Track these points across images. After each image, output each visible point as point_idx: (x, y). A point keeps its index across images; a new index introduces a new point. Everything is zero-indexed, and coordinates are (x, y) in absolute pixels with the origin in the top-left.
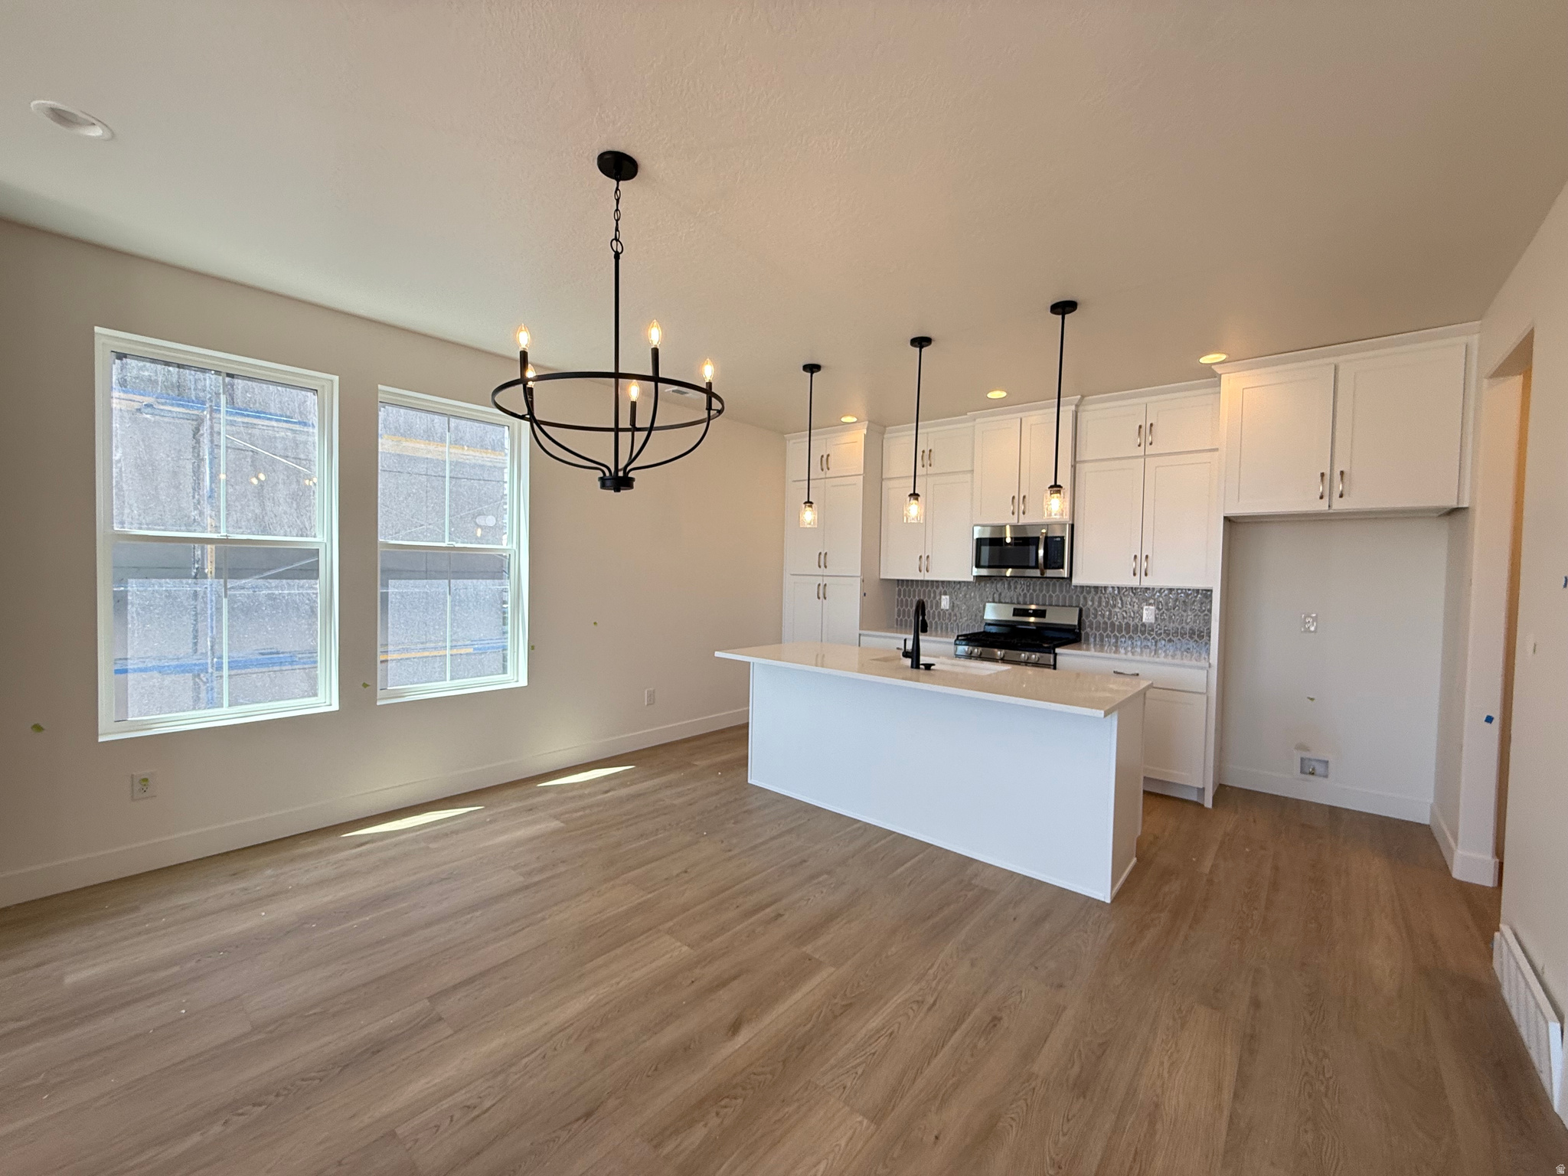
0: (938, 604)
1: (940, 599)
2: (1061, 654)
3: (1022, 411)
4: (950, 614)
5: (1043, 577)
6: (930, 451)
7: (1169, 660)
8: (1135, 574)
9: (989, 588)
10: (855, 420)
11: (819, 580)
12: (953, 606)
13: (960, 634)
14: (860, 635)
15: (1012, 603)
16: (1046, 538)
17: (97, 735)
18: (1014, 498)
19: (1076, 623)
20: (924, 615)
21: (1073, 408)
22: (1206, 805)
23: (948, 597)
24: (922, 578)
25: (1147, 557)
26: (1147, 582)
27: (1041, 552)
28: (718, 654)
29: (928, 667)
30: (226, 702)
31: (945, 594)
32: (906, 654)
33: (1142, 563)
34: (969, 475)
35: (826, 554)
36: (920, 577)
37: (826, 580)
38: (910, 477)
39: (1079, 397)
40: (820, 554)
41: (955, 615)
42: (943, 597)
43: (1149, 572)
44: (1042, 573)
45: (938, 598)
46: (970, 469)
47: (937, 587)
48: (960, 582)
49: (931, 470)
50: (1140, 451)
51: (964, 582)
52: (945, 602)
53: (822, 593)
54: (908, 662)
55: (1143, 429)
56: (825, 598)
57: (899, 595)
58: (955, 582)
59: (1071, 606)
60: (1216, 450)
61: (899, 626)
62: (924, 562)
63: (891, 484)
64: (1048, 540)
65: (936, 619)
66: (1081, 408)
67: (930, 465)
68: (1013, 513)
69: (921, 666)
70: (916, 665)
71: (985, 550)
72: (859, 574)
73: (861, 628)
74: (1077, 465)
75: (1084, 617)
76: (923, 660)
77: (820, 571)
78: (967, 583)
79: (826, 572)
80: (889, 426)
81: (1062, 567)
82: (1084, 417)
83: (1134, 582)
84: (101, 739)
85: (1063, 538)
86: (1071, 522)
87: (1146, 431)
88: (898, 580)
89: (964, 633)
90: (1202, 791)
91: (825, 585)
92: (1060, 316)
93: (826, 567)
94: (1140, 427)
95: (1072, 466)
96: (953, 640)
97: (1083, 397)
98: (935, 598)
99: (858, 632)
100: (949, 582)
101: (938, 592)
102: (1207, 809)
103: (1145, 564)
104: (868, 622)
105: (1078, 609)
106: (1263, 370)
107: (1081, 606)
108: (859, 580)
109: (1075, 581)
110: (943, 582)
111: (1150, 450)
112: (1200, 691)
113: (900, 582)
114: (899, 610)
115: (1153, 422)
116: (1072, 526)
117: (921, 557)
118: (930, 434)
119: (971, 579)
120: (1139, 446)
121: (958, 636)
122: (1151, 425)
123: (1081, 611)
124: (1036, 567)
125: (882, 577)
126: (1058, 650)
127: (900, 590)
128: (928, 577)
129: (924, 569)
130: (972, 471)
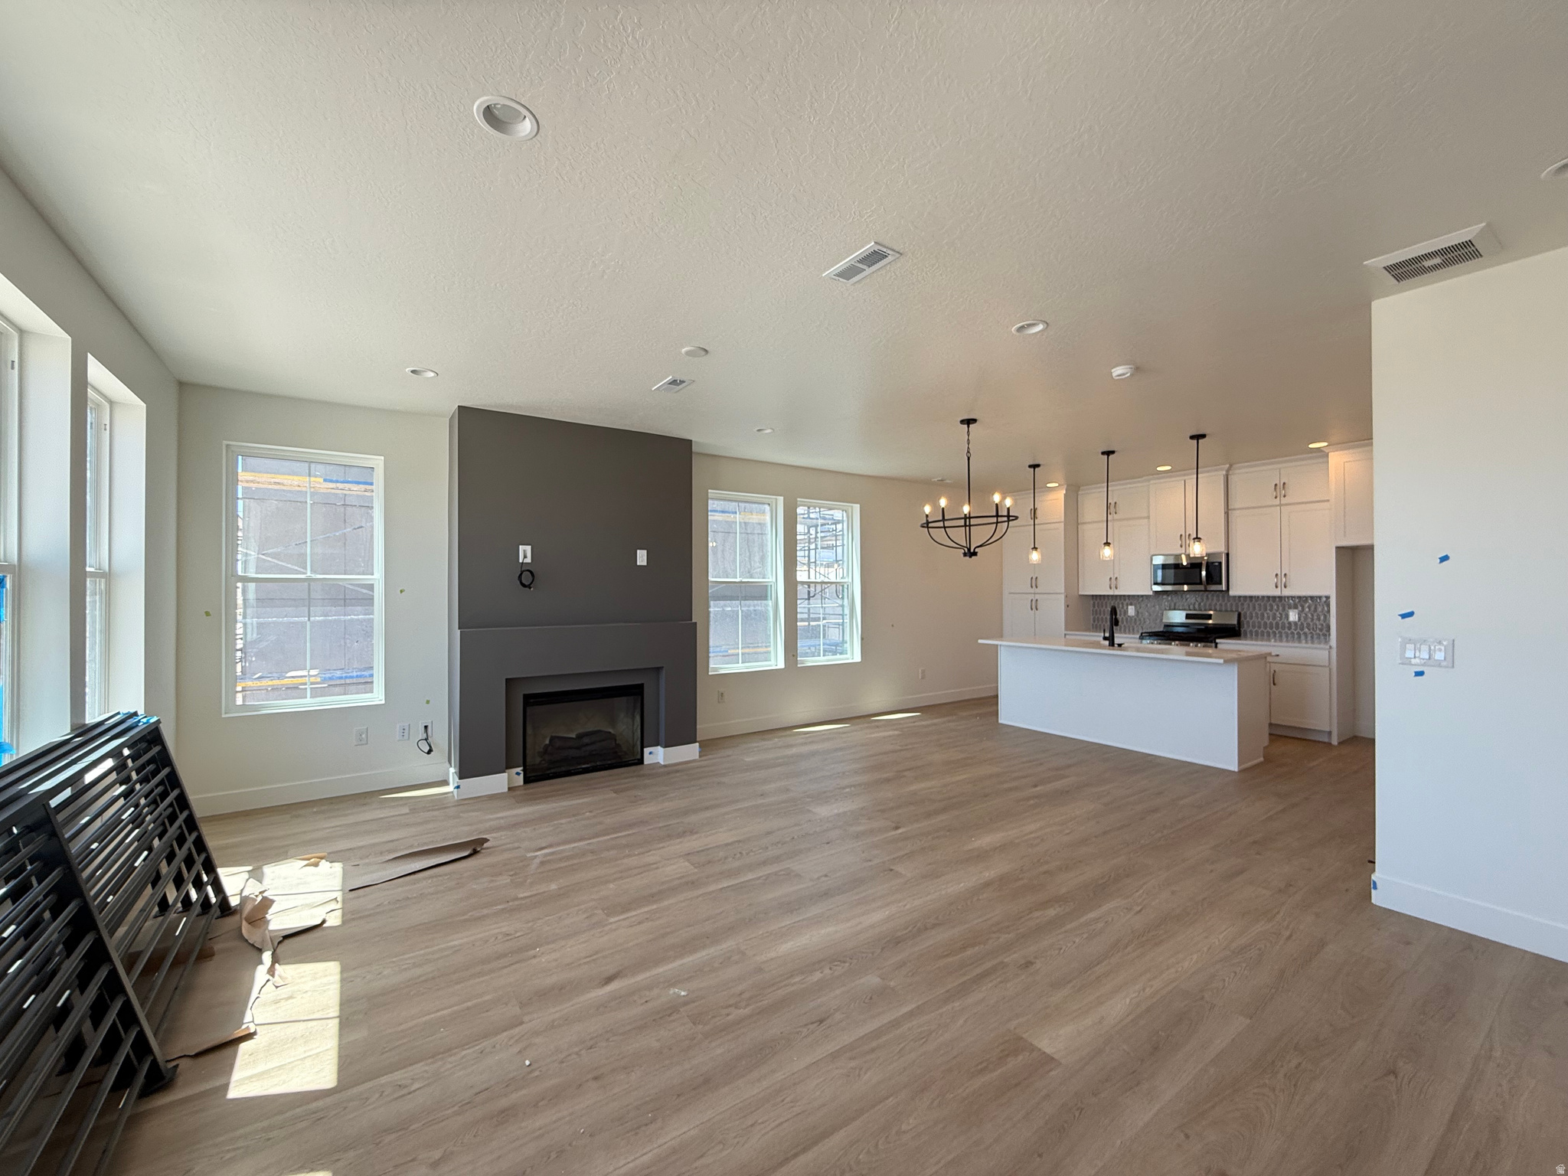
0: (1126, 612)
1: (1127, 608)
2: (1220, 643)
3: (1184, 475)
4: (1135, 619)
5: (1206, 591)
6: (1115, 503)
7: (1310, 645)
8: (1277, 587)
9: (1166, 601)
10: (1057, 485)
11: (1031, 597)
12: (1137, 613)
13: (1144, 631)
14: (1065, 635)
15: (1184, 610)
16: (1207, 563)
17: (708, 672)
18: (1181, 535)
19: (1235, 622)
20: (1116, 615)
21: (1224, 473)
22: (1333, 743)
23: (1133, 607)
24: (1112, 594)
25: (1285, 575)
26: (1286, 592)
27: (1204, 573)
28: (980, 641)
29: (1120, 645)
30: (740, 661)
31: (1131, 604)
32: (1105, 638)
33: (1282, 579)
34: (1146, 520)
35: (1036, 578)
36: (1111, 593)
37: (1037, 597)
38: (1102, 521)
39: (1228, 466)
40: (1032, 578)
41: (1140, 620)
42: (1130, 607)
43: (1287, 584)
44: (1206, 588)
45: (1125, 608)
46: (1146, 515)
47: (1125, 600)
48: (1142, 596)
49: (1116, 516)
50: (1277, 501)
51: (1146, 596)
52: (1131, 611)
53: (1034, 606)
54: (1107, 643)
55: (1278, 487)
56: (1037, 609)
57: (1094, 607)
58: (1138, 596)
59: (1232, 611)
60: (1328, 501)
61: (1096, 628)
62: (1114, 582)
63: (1086, 527)
64: (1209, 565)
65: (1125, 623)
66: (1231, 472)
67: (1116, 513)
68: (1181, 546)
69: (1116, 645)
70: (1112, 644)
71: (1160, 573)
72: (1063, 591)
73: (1066, 629)
74: (1230, 512)
75: (1242, 619)
76: (1117, 641)
77: (1032, 591)
78: (1147, 597)
79: (1037, 591)
80: (1083, 486)
81: (1221, 583)
82: (1233, 478)
83: (1277, 593)
84: (710, 674)
85: (1220, 563)
86: (1226, 552)
87: (1280, 489)
88: (1093, 596)
89: (1147, 631)
90: (1330, 733)
91: (1037, 600)
92: (1196, 441)
93: (1037, 587)
94: (1276, 485)
95: (1225, 513)
96: (1138, 636)
97: (1231, 466)
98: (1123, 607)
99: (1064, 632)
100: (1133, 596)
101: (1125, 603)
102: (1334, 746)
103: (1284, 579)
104: (1070, 625)
105: (1237, 613)
106: (1355, 451)
107: (1240, 610)
108: (1063, 596)
109: (1232, 593)
110: (1129, 596)
111: (1284, 500)
112: (1322, 664)
113: (1094, 597)
114: (1094, 618)
115: (1286, 482)
116: (1228, 555)
117: (1111, 579)
118: (1117, 491)
119: (1151, 593)
120: (1276, 497)
121: (1142, 634)
122: (1284, 484)
123: (1239, 615)
124: (1201, 583)
125: (1080, 593)
126: (1218, 641)
127: (1094, 603)
128: (1117, 593)
129: (1113, 586)
130: (1148, 517)
